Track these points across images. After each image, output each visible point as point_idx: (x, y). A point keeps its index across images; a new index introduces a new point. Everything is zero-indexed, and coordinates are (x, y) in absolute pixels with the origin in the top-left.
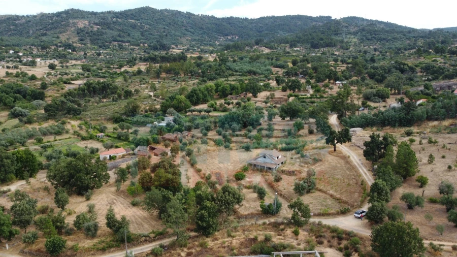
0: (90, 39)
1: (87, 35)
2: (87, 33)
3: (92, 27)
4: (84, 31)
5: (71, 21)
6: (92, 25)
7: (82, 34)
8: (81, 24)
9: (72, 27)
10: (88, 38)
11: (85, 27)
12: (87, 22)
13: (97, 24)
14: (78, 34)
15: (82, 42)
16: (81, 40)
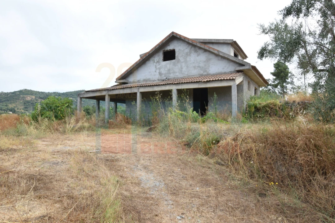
0: (33, 108)
1: (31, 105)
2: (32, 104)
3: (37, 100)
4: (30, 102)
5: (22, 96)
6: (37, 99)
7: (27, 104)
8: (29, 98)
9: (21, 100)
10: (32, 107)
11: (31, 100)
12: (34, 97)
13: (41, 98)
14: (24, 104)
15: (26, 109)
16: (26, 108)
